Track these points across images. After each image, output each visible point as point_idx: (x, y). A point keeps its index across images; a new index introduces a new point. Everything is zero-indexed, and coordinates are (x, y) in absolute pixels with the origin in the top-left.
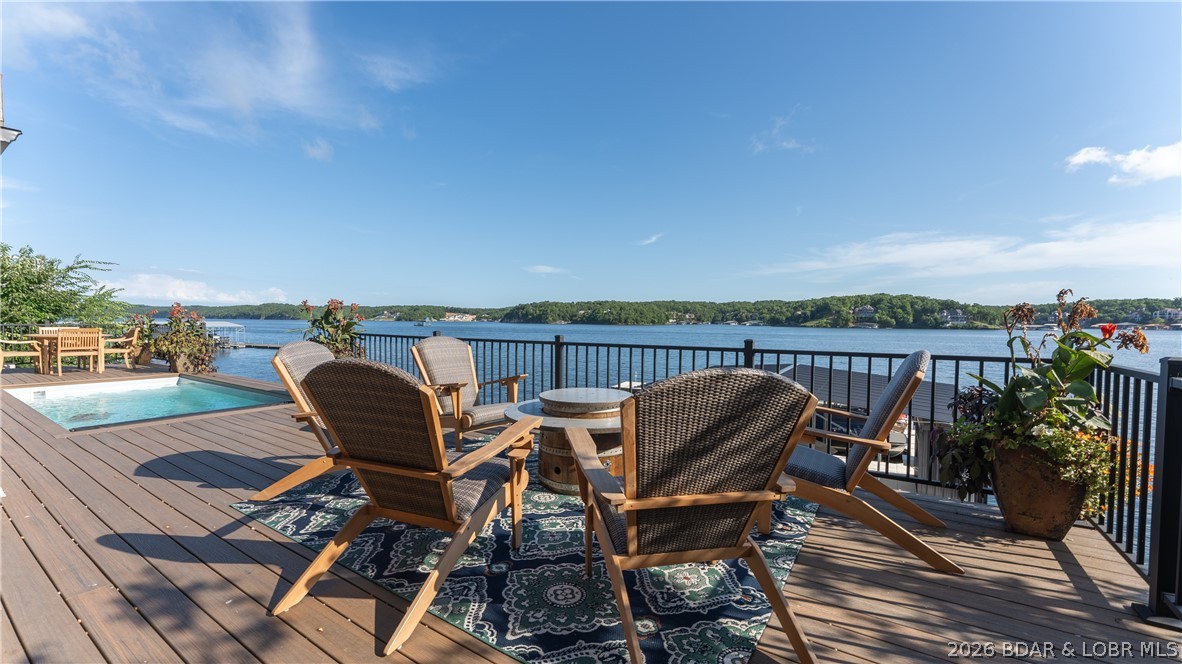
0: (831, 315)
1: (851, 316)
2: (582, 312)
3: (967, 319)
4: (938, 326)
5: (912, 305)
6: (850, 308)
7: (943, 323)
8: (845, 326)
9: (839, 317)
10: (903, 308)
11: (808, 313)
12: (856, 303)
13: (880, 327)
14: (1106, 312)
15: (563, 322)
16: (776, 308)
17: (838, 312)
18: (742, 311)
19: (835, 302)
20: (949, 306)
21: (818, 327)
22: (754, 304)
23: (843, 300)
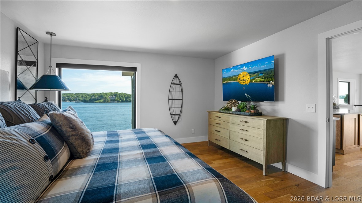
0: (103, 98)
1: (109, 99)
6: (109, 97)
8: (107, 102)
11: (96, 98)
12: (110, 95)
13: (117, 102)
16: (84, 96)
17: (105, 98)
18: (71, 97)
19: (104, 95)
21: (100, 102)
22: (75, 94)
23: (106, 94)
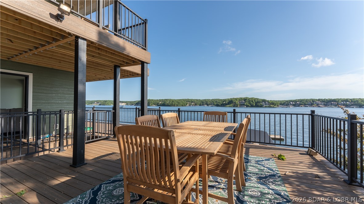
0: (233, 103)
1: (238, 104)
2: (161, 102)
3: (269, 104)
4: (261, 106)
5: (255, 100)
6: (238, 101)
7: (263, 106)
8: (237, 106)
9: (235, 104)
10: (252, 101)
11: (227, 103)
12: (240, 100)
13: (246, 107)
14: (303, 102)
15: (155, 106)
16: (218, 101)
17: (235, 102)
18: (208, 102)
19: (234, 100)
20: (264, 101)
21: (229, 107)
22: (211, 100)
23: (236, 99)
